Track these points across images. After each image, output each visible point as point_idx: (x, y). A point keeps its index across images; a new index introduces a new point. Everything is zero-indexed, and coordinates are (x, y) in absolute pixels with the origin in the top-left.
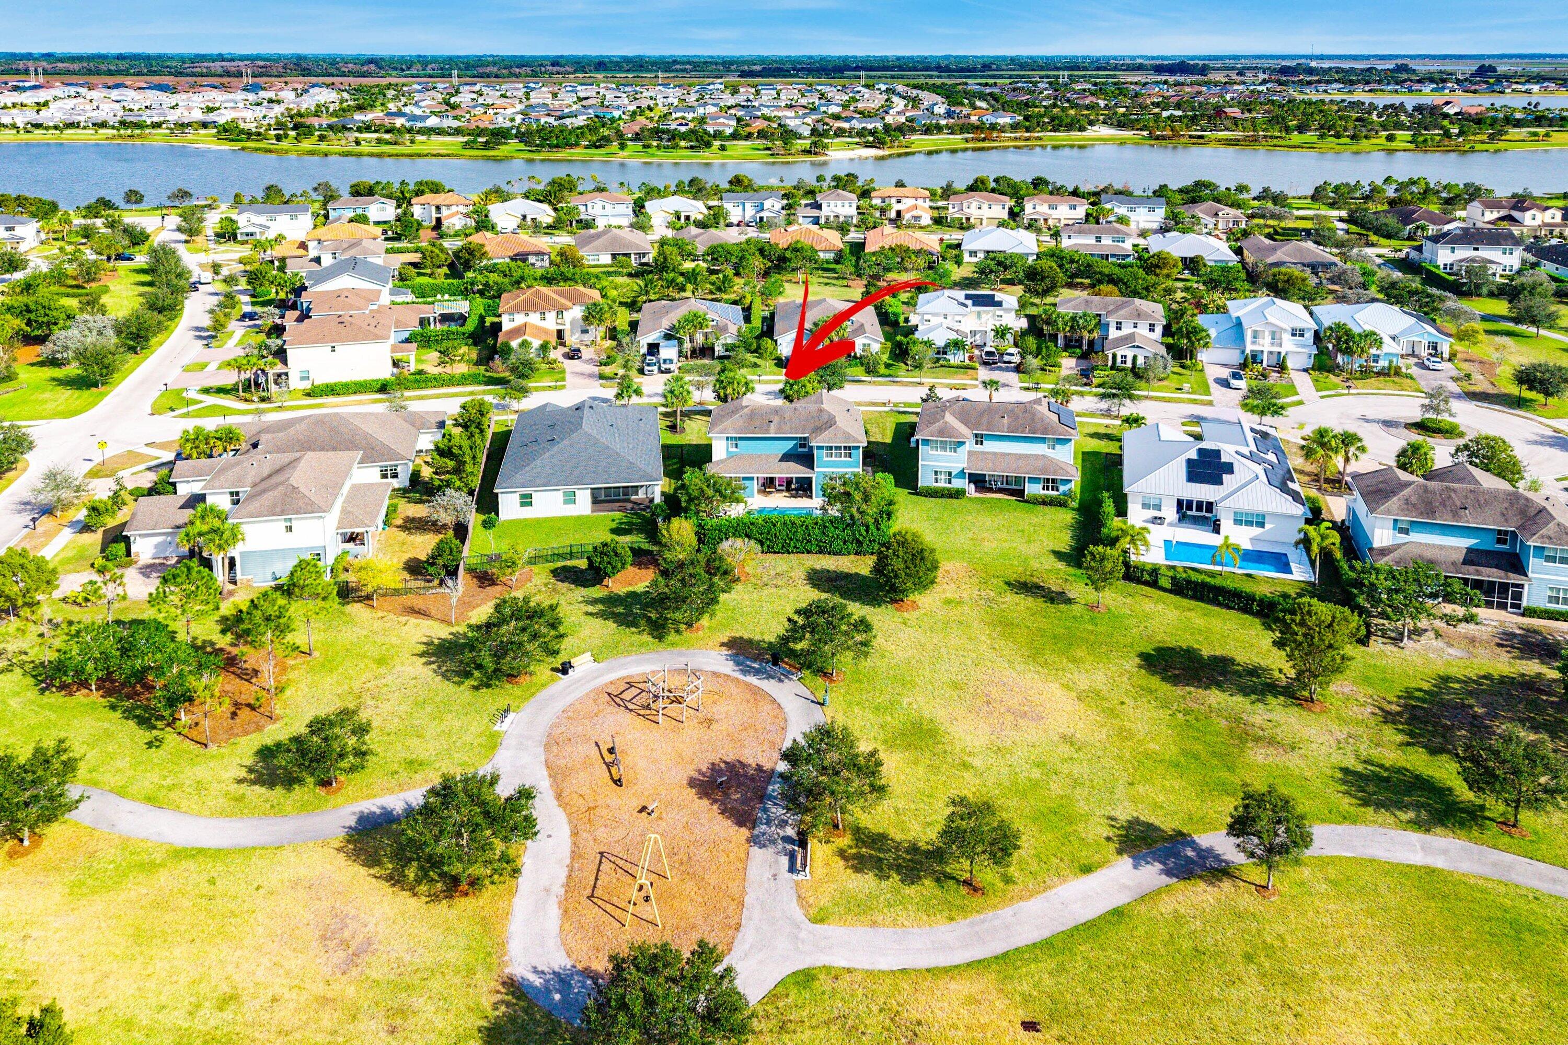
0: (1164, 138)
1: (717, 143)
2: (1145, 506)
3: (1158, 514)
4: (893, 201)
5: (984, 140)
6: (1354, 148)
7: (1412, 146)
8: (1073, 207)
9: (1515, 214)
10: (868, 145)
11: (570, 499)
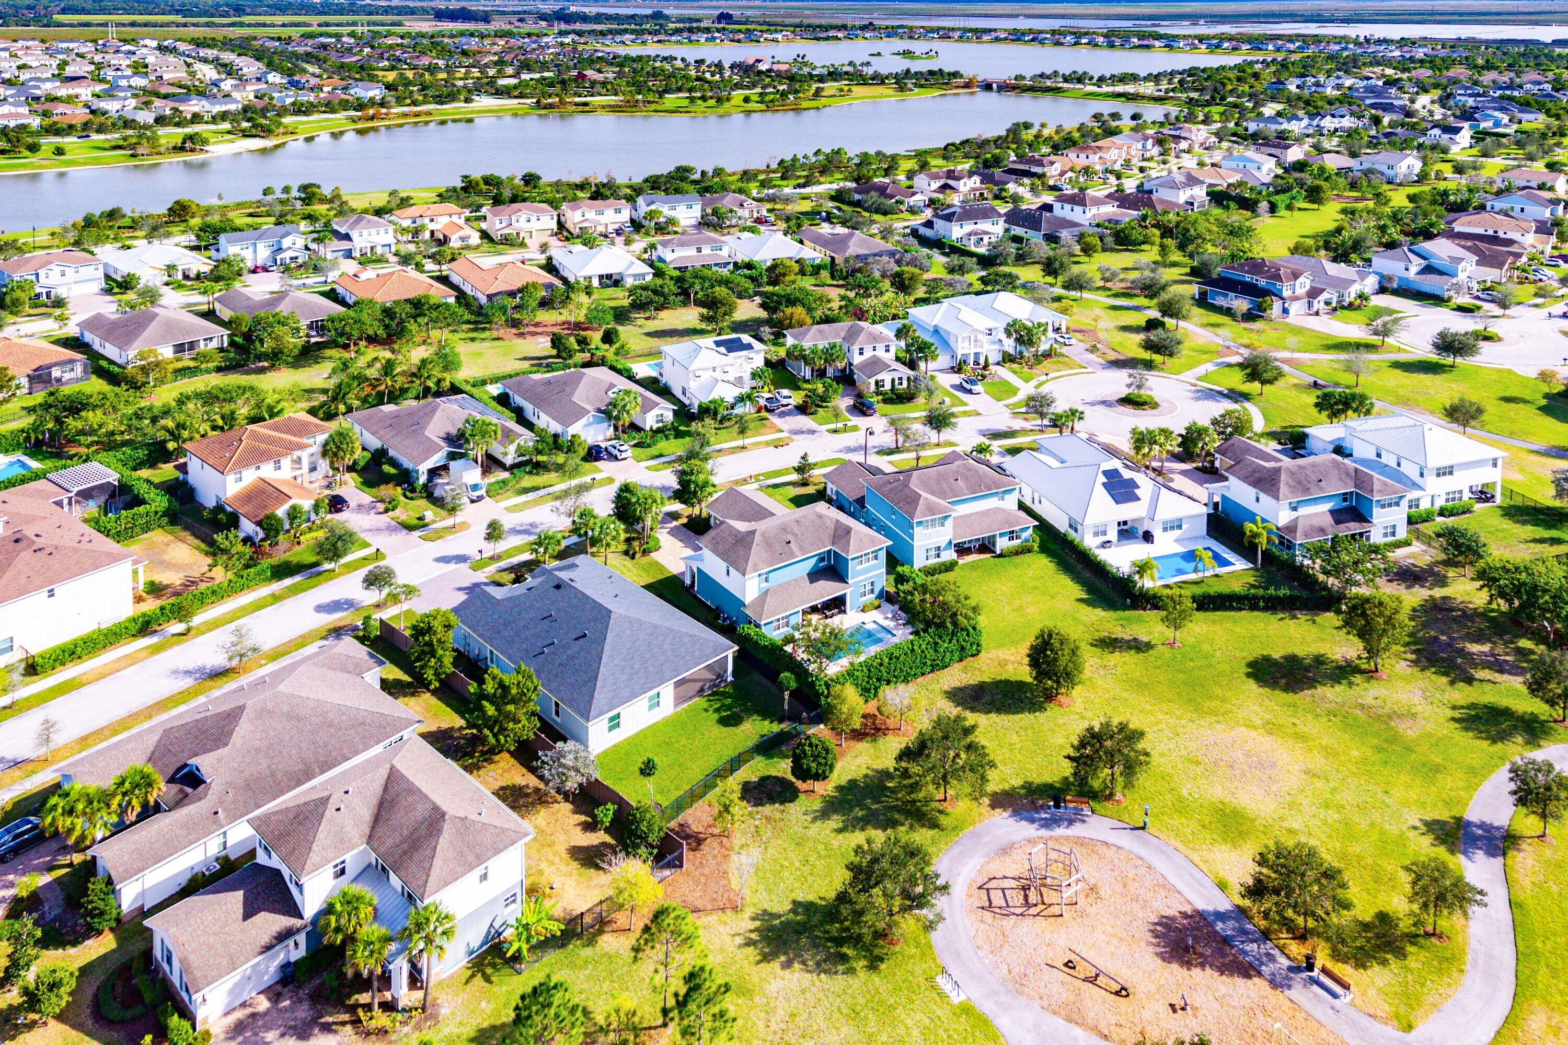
0: (551, 106)
1: (48, 142)
2: (1096, 534)
3: (1105, 539)
4: (427, 221)
5: (372, 118)
6: (721, 110)
7: (763, 107)
8: (618, 211)
9: (951, 182)
10: (246, 135)
11: (656, 702)
